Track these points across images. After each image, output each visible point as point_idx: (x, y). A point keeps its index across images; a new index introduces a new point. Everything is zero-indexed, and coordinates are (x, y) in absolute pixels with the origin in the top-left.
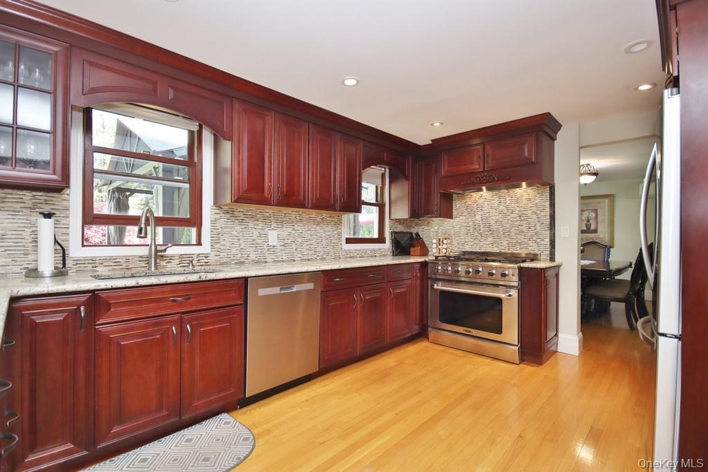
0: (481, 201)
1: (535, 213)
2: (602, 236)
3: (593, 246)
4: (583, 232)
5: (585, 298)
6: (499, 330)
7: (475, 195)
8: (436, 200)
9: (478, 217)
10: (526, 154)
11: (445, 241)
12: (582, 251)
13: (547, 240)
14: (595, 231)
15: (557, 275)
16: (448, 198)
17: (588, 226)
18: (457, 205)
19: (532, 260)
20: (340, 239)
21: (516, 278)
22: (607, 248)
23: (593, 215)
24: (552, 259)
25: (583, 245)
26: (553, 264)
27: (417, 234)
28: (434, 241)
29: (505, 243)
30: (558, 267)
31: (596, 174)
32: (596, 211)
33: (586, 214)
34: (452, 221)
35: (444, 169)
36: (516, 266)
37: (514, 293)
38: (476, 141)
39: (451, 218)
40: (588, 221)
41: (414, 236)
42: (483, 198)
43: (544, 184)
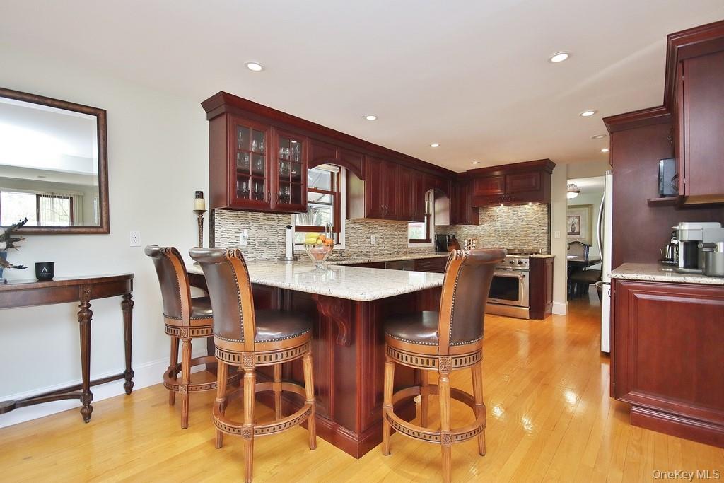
0: (500, 213)
1: (538, 222)
2: (583, 237)
3: (576, 245)
4: (569, 234)
5: (570, 282)
6: (516, 298)
7: (495, 208)
8: (468, 213)
9: (498, 224)
10: (534, 184)
11: (474, 242)
12: (568, 249)
13: (546, 240)
14: (578, 233)
15: (552, 263)
16: (476, 211)
17: (573, 229)
18: (483, 215)
19: (536, 253)
20: (406, 240)
21: (528, 264)
22: (587, 247)
23: (576, 220)
24: (549, 253)
25: (569, 244)
26: (550, 256)
27: (454, 237)
28: (466, 241)
29: (517, 243)
30: (553, 258)
31: (578, 192)
32: (579, 217)
33: (571, 219)
34: (478, 227)
35: (476, 191)
36: (528, 257)
37: (527, 274)
38: (497, 173)
39: (478, 225)
40: (573, 225)
41: (451, 238)
42: (501, 211)
43: (544, 203)
